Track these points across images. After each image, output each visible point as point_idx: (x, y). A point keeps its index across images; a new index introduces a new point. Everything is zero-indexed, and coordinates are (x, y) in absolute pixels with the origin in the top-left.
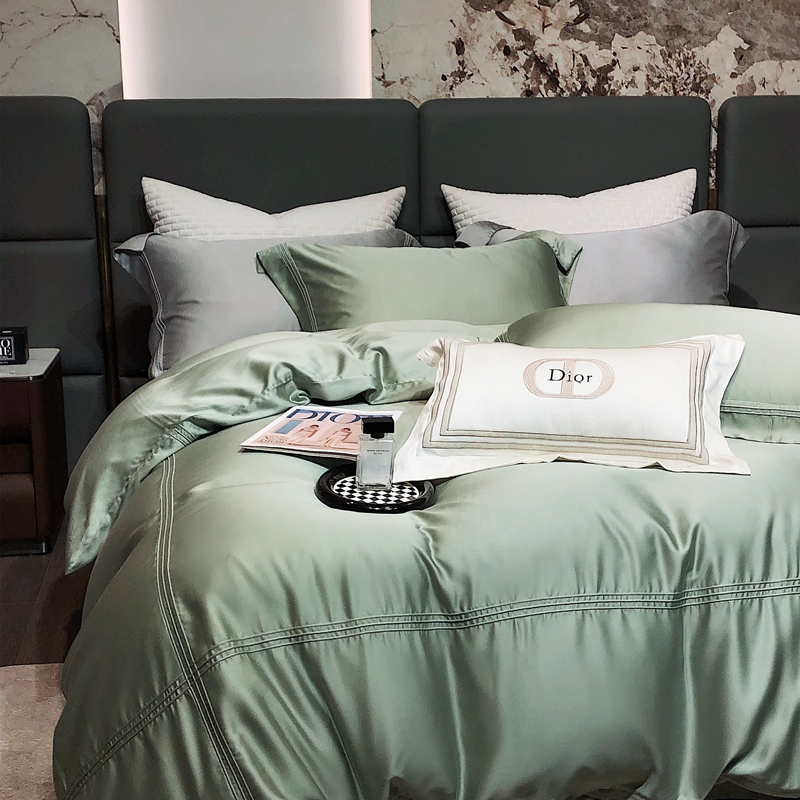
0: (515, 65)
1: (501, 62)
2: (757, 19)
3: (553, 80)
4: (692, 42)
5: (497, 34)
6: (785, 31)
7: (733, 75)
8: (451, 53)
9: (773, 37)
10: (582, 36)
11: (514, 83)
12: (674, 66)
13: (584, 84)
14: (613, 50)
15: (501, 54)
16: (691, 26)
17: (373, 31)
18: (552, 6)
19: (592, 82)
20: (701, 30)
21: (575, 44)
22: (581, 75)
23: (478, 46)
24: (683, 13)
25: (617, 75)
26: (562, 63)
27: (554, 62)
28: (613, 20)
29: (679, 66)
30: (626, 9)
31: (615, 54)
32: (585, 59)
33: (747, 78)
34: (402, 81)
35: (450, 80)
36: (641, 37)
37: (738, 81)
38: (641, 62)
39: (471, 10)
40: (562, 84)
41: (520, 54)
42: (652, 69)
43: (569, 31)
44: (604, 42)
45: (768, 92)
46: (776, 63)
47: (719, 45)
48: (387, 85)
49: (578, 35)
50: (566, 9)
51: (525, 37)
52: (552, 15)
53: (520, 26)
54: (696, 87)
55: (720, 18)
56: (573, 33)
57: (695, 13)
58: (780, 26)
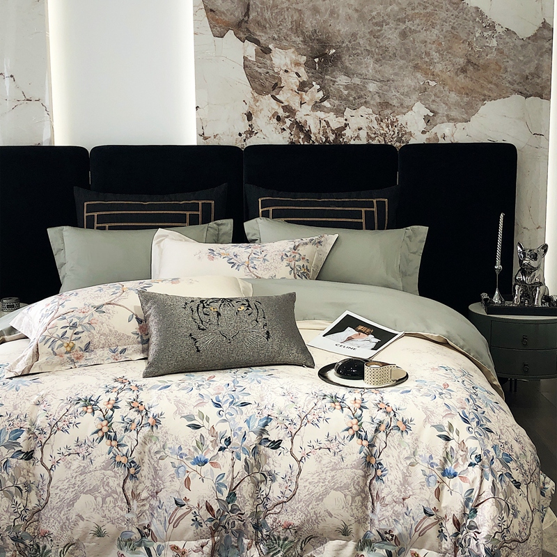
0: (283, 127)
1: (275, 125)
2: (438, 97)
3: (308, 135)
4: (396, 112)
5: (273, 109)
6: (457, 104)
7: (423, 132)
8: (244, 120)
9: (450, 108)
10: (325, 109)
11: (283, 138)
12: (384, 127)
13: (327, 138)
14: (345, 117)
15: (275, 121)
16: (395, 102)
17: (197, 107)
18: (306, 92)
19: (332, 137)
20: (402, 104)
21: (321, 115)
22: (325, 133)
23: (261, 116)
24: (390, 94)
25: (348, 133)
26: (313, 126)
27: (308, 124)
28: (345, 99)
29: (388, 127)
30: (353, 93)
31: (346, 120)
32: (327, 123)
33: (433, 133)
34: (215, 137)
35: (244, 136)
36: (363, 110)
37: (427, 135)
38: (363, 124)
39: (256, 95)
40: (313, 138)
41: (287, 120)
42: (370, 129)
43: (317, 106)
44: (339, 112)
45: (447, 141)
46: (452, 124)
47: (414, 114)
48: (206, 139)
49: (321, 109)
50: (315, 93)
51: (289, 110)
52: (306, 97)
53: (286, 104)
54: (399, 140)
55: (414, 97)
56: (320, 107)
57: (397, 94)
58: (454, 101)
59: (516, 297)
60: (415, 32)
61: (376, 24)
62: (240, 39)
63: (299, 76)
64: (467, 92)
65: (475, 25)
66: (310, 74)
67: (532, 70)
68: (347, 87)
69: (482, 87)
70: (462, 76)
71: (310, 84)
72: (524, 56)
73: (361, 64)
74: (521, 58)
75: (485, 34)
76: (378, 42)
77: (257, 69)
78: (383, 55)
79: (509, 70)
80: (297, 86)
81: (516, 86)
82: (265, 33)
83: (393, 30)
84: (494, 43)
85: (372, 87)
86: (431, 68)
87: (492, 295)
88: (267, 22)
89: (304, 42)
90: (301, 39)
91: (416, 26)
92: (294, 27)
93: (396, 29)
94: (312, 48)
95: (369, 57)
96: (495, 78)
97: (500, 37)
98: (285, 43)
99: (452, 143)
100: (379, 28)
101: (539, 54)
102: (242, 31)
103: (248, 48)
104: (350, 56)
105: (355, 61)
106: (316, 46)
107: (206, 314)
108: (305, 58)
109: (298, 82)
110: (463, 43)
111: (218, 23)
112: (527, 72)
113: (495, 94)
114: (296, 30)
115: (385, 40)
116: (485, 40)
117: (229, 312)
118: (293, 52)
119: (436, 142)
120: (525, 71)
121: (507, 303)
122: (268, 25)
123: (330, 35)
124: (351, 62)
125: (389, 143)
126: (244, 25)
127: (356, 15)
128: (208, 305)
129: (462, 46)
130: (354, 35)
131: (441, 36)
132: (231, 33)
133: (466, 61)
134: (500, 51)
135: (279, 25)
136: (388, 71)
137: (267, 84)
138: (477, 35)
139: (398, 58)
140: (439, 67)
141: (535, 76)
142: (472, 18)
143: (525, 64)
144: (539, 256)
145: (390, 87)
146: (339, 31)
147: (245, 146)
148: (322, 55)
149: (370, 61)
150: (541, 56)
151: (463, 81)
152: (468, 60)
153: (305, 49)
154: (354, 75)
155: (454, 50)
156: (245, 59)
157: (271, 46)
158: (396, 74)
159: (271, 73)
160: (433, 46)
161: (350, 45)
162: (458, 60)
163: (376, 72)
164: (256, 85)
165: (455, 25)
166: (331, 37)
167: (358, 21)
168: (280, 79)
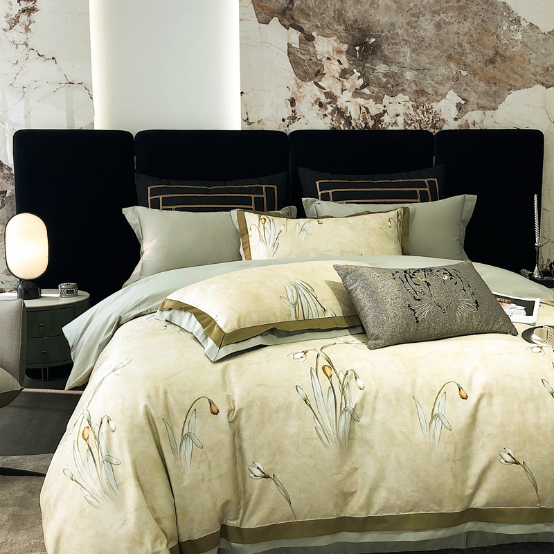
0: (325, 113)
1: (317, 111)
2: (469, 86)
3: (348, 120)
4: (431, 100)
5: (315, 95)
6: (486, 93)
8: (287, 106)
9: (479, 96)
10: (365, 96)
11: (325, 123)
12: (420, 114)
13: (366, 124)
14: (384, 104)
15: (317, 107)
16: (430, 90)
17: (242, 93)
18: (347, 79)
19: (371, 123)
20: (436, 92)
21: (361, 101)
23: (303, 102)
24: (425, 83)
25: (387, 119)
26: (353, 111)
27: (349, 110)
28: (383, 87)
29: (423, 114)
30: (391, 81)
31: (385, 107)
32: (367, 109)
33: (464, 120)
34: (259, 122)
35: (287, 121)
36: (401, 97)
37: (459, 122)
38: (400, 111)
39: (299, 81)
40: (354, 124)
41: (328, 106)
42: (407, 115)
43: (357, 93)
44: (378, 99)
45: (477, 127)
46: (481, 112)
47: (447, 101)
48: (250, 124)
49: (363, 96)
50: (356, 80)
51: (331, 97)
52: (347, 84)
53: (328, 90)
54: (434, 126)
55: (448, 85)
56: (360, 94)
57: (432, 83)
58: (483, 90)
60: (449, 24)
61: (413, 15)
62: (284, 26)
63: (341, 64)
64: (496, 81)
65: (503, 19)
66: (352, 62)
67: (552, 63)
68: (386, 75)
69: (508, 77)
70: (491, 66)
71: (351, 71)
72: (545, 49)
73: (399, 52)
74: (543, 51)
75: (512, 28)
76: (414, 32)
77: (300, 55)
78: (419, 46)
79: (532, 62)
80: (338, 73)
81: (539, 78)
82: (309, 21)
83: (429, 21)
84: (519, 36)
85: (409, 75)
86: (463, 58)
87: (532, 271)
88: (311, 11)
89: (346, 30)
90: (343, 27)
91: (450, 18)
92: (337, 16)
93: (431, 20)
94: (354, 36)
95: (406, 47)
96: (519, 69)
97: (525, 31)
98: (328, 31)
99: (481, 130)
100: (416, 19)
102: (288, 19)
103: (292, 35)
104: (389, 45)
105: (393, 50)
106: (357, 35)
107: (417, 285)
108: (346, 46)
109: (339, 69)
110: (492, 35)
111: (263, 10)
112: (548, 64)
113: (520, 85)
114: (339, 19)
115: (422, 31)
116: (510, 33)
117: (436, 282)
118: (335, 40)
119: (466, 128)
120: (546, 63)
122: (311, 14)
123: (371, 24)
124: (390, 51)
125: (425, 129)
126: (288, 12)
127: (395, 6)
129: (491, 38)
130: (393, 25)
131: (472, 29)
132: (275, 20)
133: (494, 52)
134: (524, 44)
135: (322, 14)
136: (424, 60)
137: (310, 71)
138: (505, 28)
139: (433, 48)
142: (500, 13)
143: (546, 56)
145: (425, 75)
146: (379, 20)
147: (289, 132)
148: (363, 43)
149: (407, 50)
151: (492, 71)
152: (496, 51)
153: (346, 37)
154: (392, 63)
155: (484, 42)
156: (289, 45)
157: (314, 34)
158: (431, 63)
159: (314, 59)
160: (466, 38)
161: (389, 35)
162: (487, 51)
163: (413, 61)
164: (300, 72)
165: (485, 19)
166: (371, 26)
167: (397, 11)
168: (322, 66)
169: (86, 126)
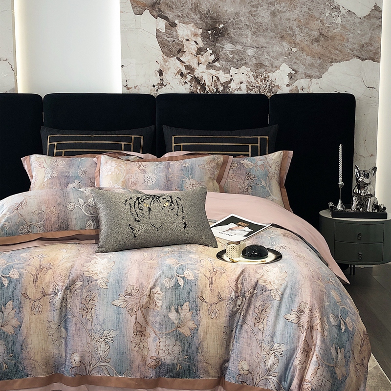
0: (185, 81)
1: (180, 80)
2: (299, 60)
3: (203, 86)
4: (268, 70)
5: (178, 67)
6: (312, 65)
7: (288, 85)
9: (307, 68)
10: (216, 68)
11: (185, 89)
12: (259, 81)
13: (217, 89)
14: (231, 74)
15: (179, 76)
16: (267, 63)
17: (122, 66)
18: (202, 55)
19: (221, 89)
20: (272, 65)
21: (213, 72)
22: (216, 85)
23: (169, 72)
24: (264, 58)
25: (233, 85)
26: (207, 80)
27: (203, 79)
28: (230, 61)
29: (262, 81)
30: (236, 56)
31: (231, 76)
32: (218, 78)
33: (294, 87)
34: (135, 87)
35: (156, 87)
36: (244, 69)
37: (290, 88)
38: (243, 79)
39: (165, 57)
40: (207, 89)
42: (249, 83)
43: (210, 66)
44: (226, 71)
45: (305, 92)
46: (308, 80)
47: (280, 72)
48: (128, 89)
49: (214, 68)
50: (209, 56)
51: (190, 69)
52: (202, 59)
53: (187, 64)
54: (270, 91)
55: (281, 60)
56: (212, 67)
57: (269, 58)
58: (310, 63)
59: (354, 205)
60: (282, 12)
61: (253, 6)
62: (154, 16)
63: (197, 44)
64: (320, 56)
65: (326, 8)
66: (205, 43)
67: (367, 40)
68: (232, 52)
69: (330, 53)
70: (316, 44)
71: (205, 49)
72: (361, 30)
73: (242, 35)
74: (359, 32)
75: (333, 14)
76: (254, 19)
77: (166, 38)
78: (258, 30)
79: (350, 40)
80: (195, 51)
81: (355, 53)
82: (173, 12)
83: (266, 10)
84: (339, 20)
85: (250, 52)
86: (293, 38)
87: (336, 204)
88: (174, 4)
89: (201, 18)
90: (198, 16)
91: (282, 8)
92: (194, 8)
93: (268, 10)
95: (248, 30)
96: (340, 46)
97: (344, 16)
98: (187, 20)
99: (308, 94)
100: (255, 9)
101: (372, 28)
102: (156, 11)
103: (160, 23)
104: (234, 29)
105: (238, 33)
106: (210, 22)
107: (140, 209)
108: (201, 30)
109: (196, 48)
110: (317, 20)
111: (138, 4)
112: (363, 42)
113: (340, 58)
114: (195, 10)
115: (260, 18)
116: (332, 19)
117: (157, 208)
118: (193, 26)
119: (296, 93)
121: (347, 210)
122: (174, 6)
123: (220, 14)
124: (235, 34)
125: (263, 93)
126: (157, 6)
128: (142, 202)
129: (316, 22)
130: (237, 14)
131: (301, 15)
132: (147, 11)
133: (319, 33)
134: (342, 25)
135: (182, 7)
136: (262, 40)
137: (174, 49)
138: (327, 14)
139: (269, 31)
140: (299, 38)
141: (369, 45)
143: (362, 36)
144: (370, 175)
145: (263, 52)
146: (226, 11)
147: (158, 95)
148: (214, 28)
149: (249, 33)
150: (373, 30)
151: (316, 48)
152: (320, 33)
153: (201, 24)
154: (237, 43)
155: (310, 25)
156: (158, 30)
157: (176, 22)
158: (267, 43)
159: (177, 41)
160: (295, 23)
161: (234, 22)
162: (313, 32)
163: (253, 41)
164: (166, 50)
165: (311, 7)
166: (220, 16)
167: (240, 4)
168: (183, 46)
169: (10, 91)
